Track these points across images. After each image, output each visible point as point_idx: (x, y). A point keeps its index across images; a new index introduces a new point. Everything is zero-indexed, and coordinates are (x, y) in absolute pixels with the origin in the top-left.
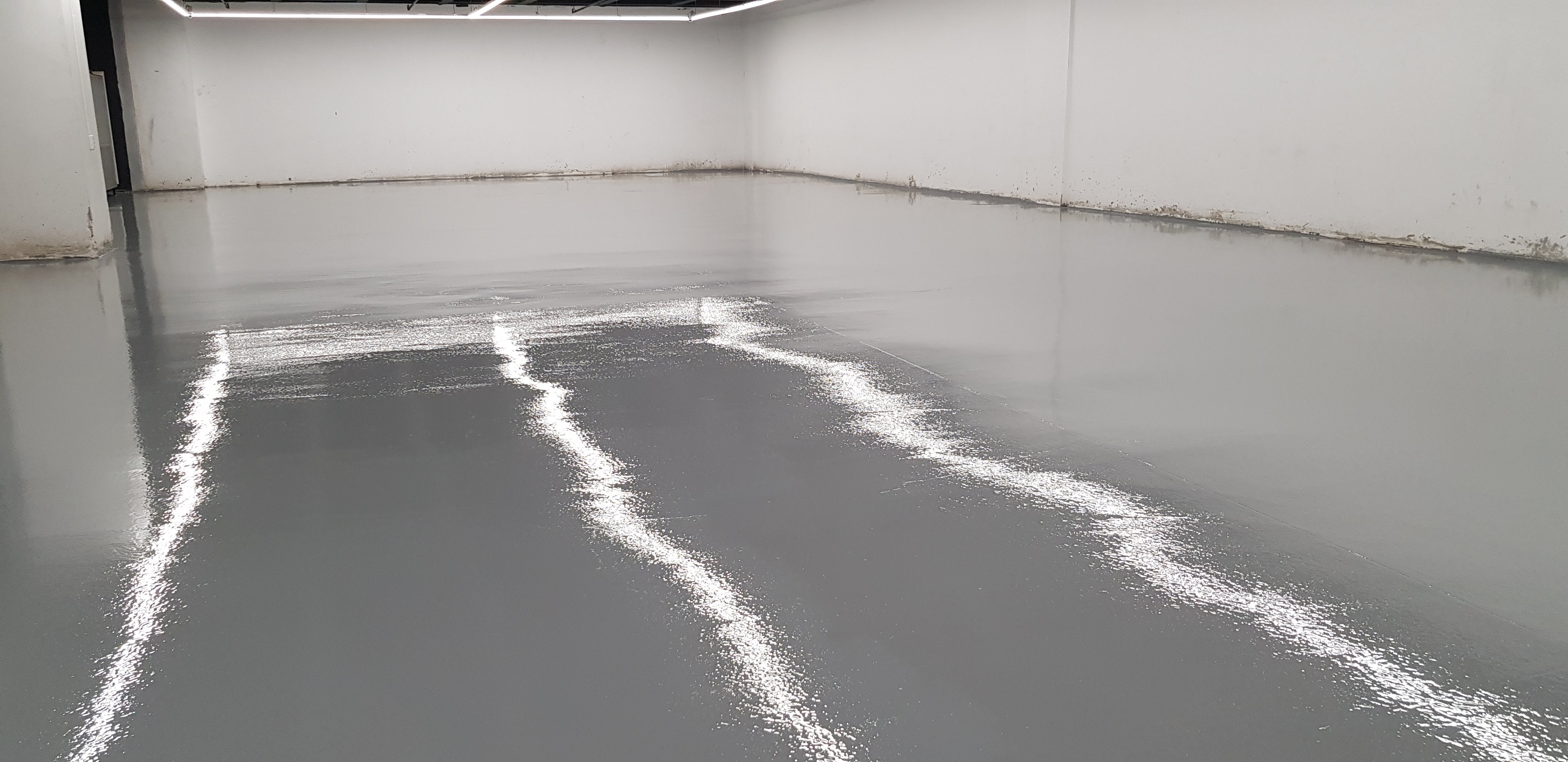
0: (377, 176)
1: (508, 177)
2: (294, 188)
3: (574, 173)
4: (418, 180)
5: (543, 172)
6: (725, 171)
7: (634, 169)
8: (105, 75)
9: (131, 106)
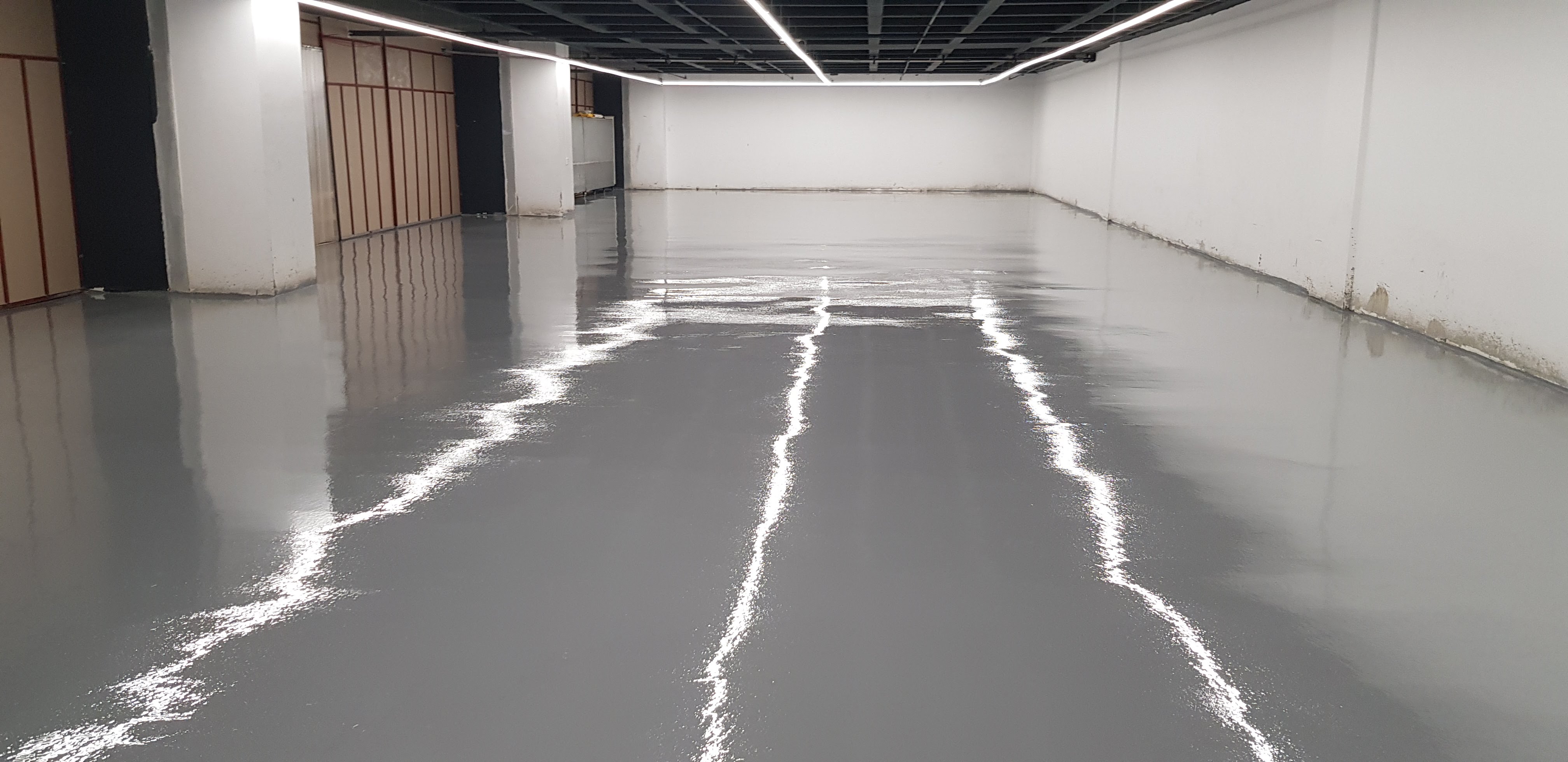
0: (769, 186)
1: (854, 190)
2: (719, 192)
3: (901, 189)
4: (795, 190)
5: (878, 188)
6: (1014, 192)
7: (944, 188)
8: (615, 118)
9: (628, 137)
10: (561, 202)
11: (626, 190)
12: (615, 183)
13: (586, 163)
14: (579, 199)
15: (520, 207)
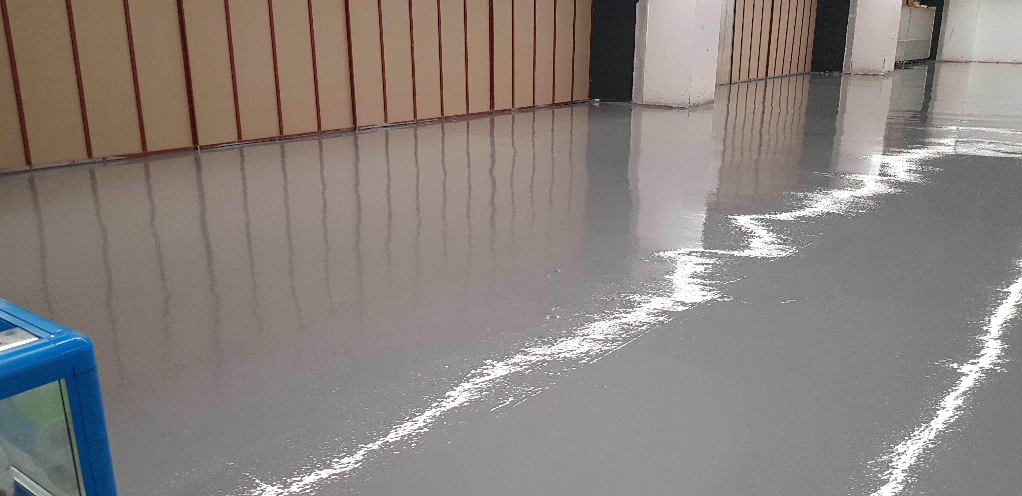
2: (1016, 65)
8: (936, 8)
9: (946, 21)
10: (884, 65)
11: (938, 61)
12: (929, 56)
13: (908, 40)
14: (897, 66)
15: (853, 68)
